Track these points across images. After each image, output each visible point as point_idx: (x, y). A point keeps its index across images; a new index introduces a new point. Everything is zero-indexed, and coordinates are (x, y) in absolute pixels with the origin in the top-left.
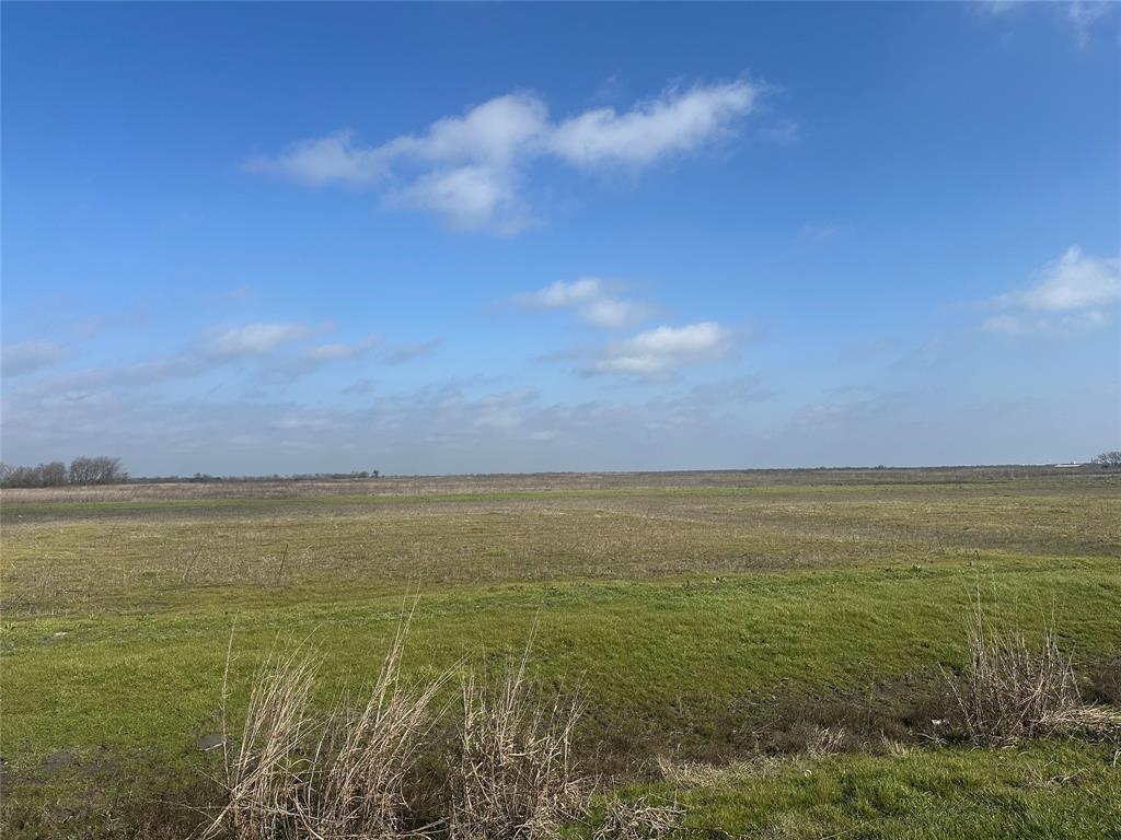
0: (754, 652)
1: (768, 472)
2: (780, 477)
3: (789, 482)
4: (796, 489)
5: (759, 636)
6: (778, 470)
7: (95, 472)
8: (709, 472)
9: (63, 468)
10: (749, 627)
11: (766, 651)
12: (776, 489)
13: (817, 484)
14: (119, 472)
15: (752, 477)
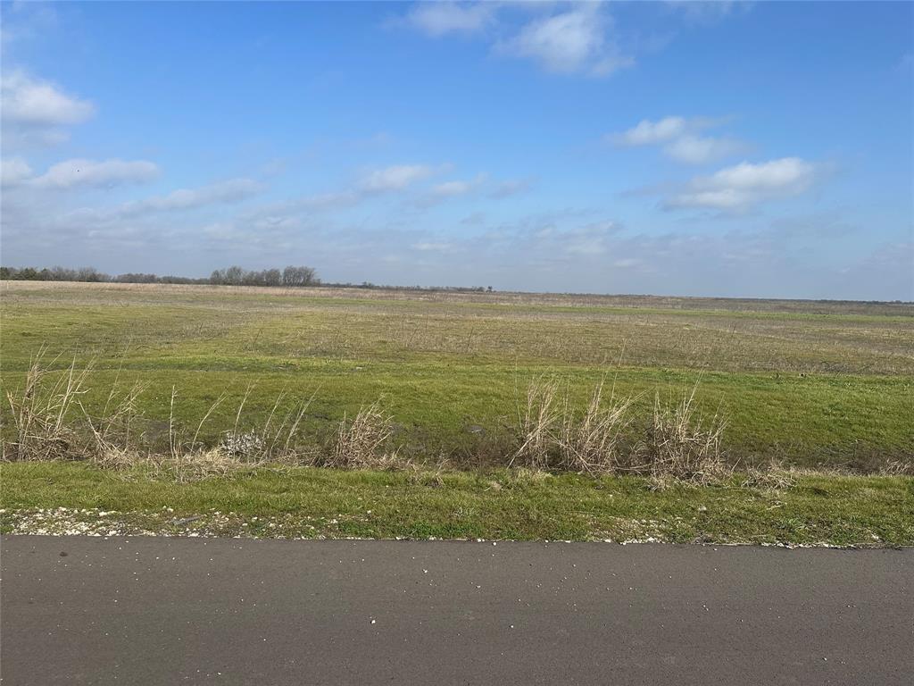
0: (835, 422)
1: (842, 303)
2: (855, 307)
3: (864, 312)
4: (871, 318)
5: (839, 412)
6: (852, 302)
7: (299, 277)
8: (784, 300)
9: (279, 273)
10: (831, 406)
11: (845, 421)
12: (850, 317)
13: (892, 315)
14: (315, 278)
15: (825, 306)
